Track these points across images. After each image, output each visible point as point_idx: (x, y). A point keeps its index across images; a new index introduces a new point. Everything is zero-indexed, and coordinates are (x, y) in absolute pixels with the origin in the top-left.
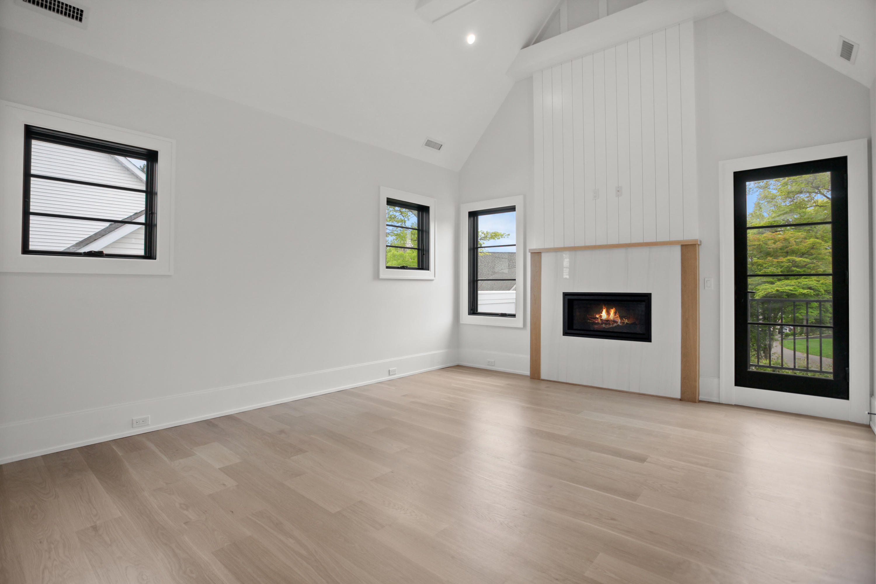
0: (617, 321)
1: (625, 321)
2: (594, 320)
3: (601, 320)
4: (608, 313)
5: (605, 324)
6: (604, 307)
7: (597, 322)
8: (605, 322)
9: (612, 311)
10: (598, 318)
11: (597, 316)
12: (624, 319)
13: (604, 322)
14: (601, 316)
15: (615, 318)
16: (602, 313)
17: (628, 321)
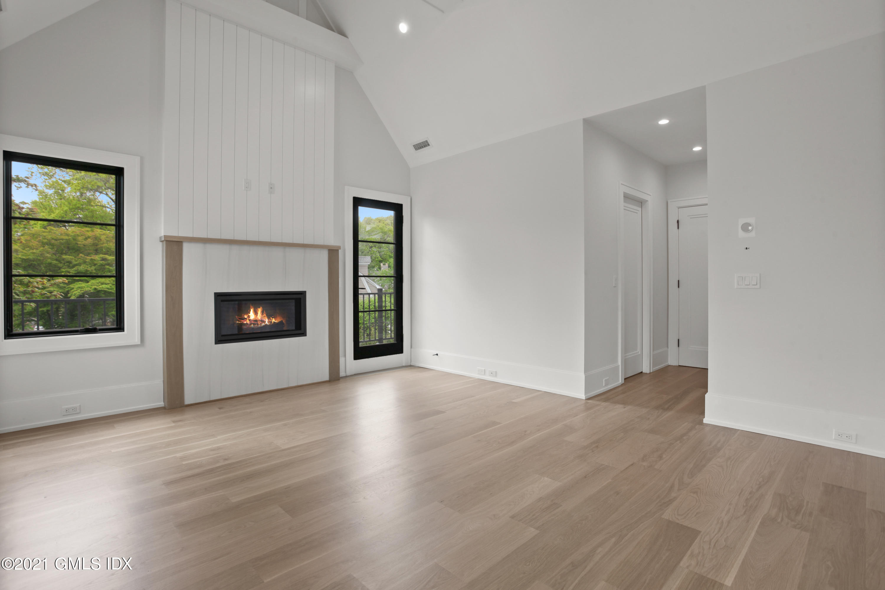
0: (265, 320)
1: (273, 320)
2: (243, 321)
3: (249, 320)
4: (256, 313)
5: (253, 325)
6: (251, 307)
7: (245, 322)
8: (254, 322)
9: (260, 311)
10: (246, 319)
11: (246, 317)
12: (271, 318)
13: (252, 322)
14: (249, 317)
15: (263, 318)
16: (250, 313)
17: (275, 320)
